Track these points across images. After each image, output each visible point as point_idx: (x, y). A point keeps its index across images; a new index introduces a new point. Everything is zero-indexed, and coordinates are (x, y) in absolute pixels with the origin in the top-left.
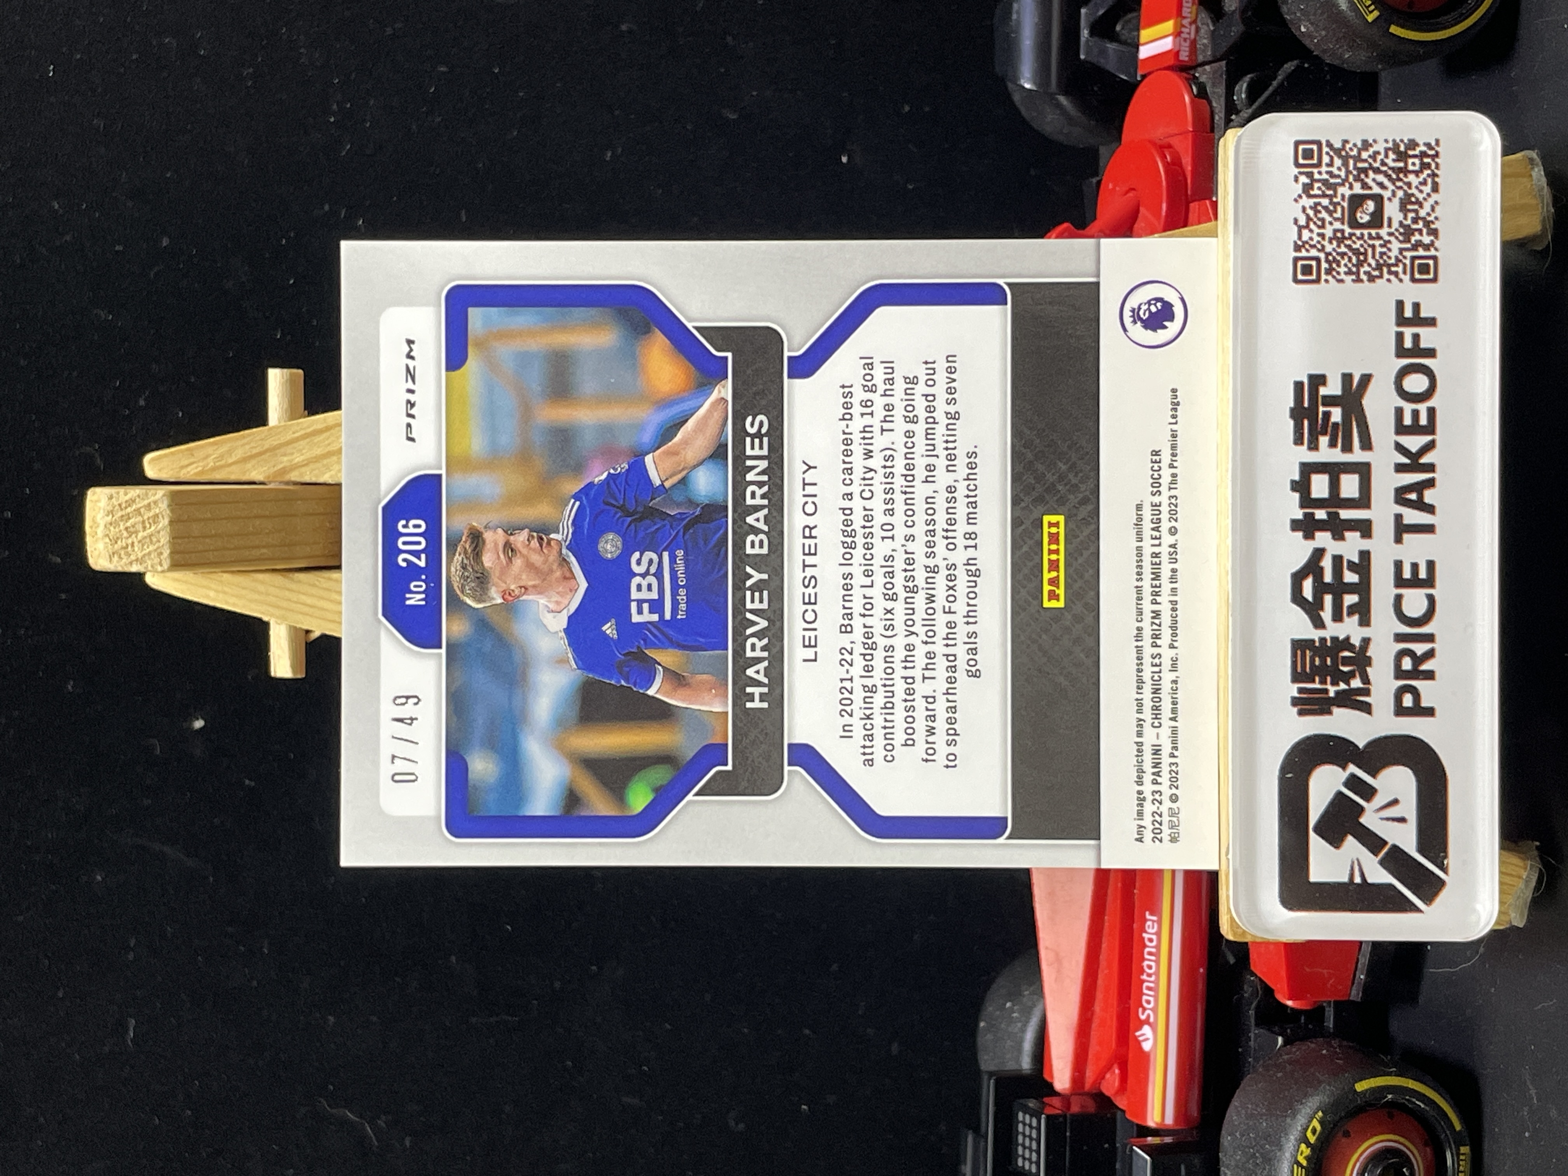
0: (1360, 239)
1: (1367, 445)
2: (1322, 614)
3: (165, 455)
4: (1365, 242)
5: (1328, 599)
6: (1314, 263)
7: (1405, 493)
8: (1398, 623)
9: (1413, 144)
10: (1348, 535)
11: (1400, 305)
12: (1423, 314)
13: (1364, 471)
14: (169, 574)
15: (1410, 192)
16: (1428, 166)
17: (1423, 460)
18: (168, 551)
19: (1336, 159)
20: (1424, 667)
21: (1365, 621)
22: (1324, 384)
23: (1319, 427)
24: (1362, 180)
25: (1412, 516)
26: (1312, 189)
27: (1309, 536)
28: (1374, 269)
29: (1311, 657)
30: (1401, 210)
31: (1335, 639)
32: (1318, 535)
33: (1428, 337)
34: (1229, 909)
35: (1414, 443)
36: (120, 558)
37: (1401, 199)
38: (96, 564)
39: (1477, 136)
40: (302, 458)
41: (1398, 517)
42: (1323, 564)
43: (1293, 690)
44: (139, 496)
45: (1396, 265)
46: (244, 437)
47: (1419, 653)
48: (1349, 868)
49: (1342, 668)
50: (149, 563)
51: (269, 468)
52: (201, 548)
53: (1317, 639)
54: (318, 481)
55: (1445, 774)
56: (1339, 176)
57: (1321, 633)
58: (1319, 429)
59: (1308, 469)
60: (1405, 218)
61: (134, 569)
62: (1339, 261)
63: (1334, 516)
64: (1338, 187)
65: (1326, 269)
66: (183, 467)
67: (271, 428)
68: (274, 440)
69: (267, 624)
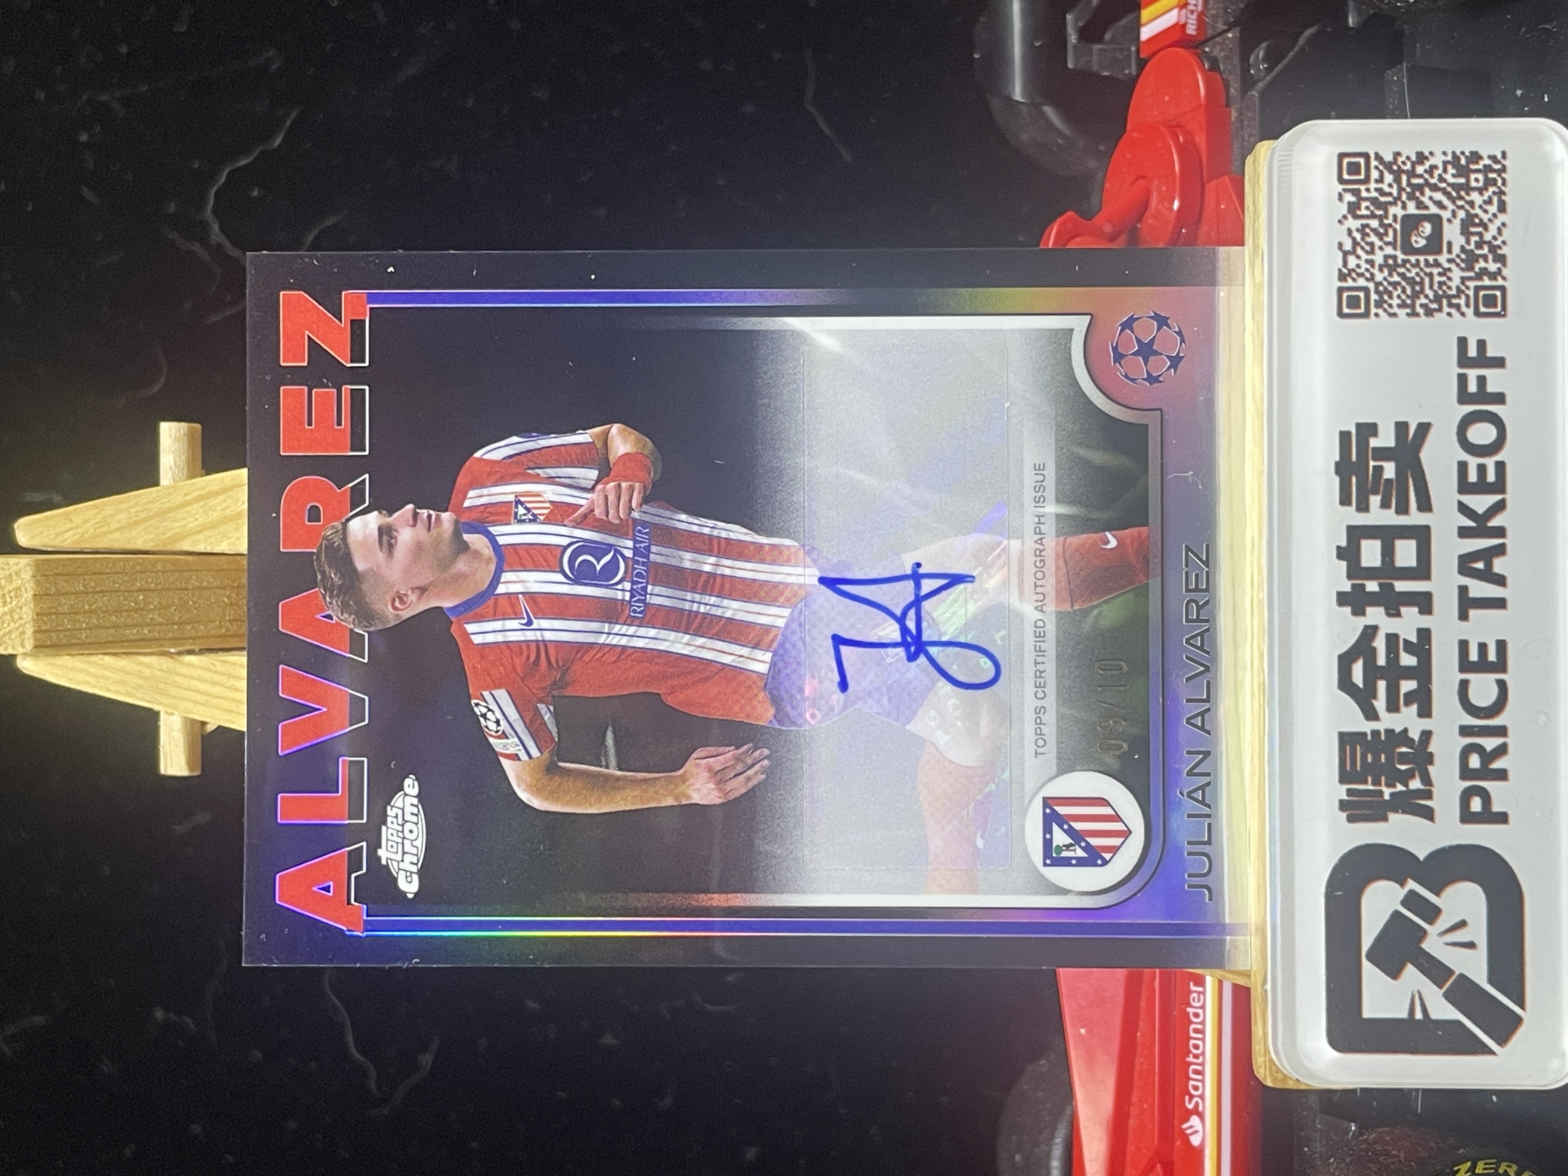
0: (1415, 267)
1: (1425, 505)
2: (1374, 702)
3: (40, 520)
4: (1422, 270)
5: (1382, 685)
6: (1362, 295)
7: (1470, 562)
8: (1464, 713)
9: (1475, 157)
10: (1404, 610)
11: (1462, 342)
12: (1490, 353)
13: (1422, 535)
14: (38, 657)
15: (1473, 212)
16: (1494, 182)
17: (1493, 523)
18: (31, 630)
19: (1386, 174)
20: (1496, 765)
21: (1425, 712)
22: (1375, 434)
23: (1370, 484)
24: (1418, 198)
25: (1479, 589)
26: (1359, 209)
27: (1359, 611)
28: (1431, 301)
29: (1362, 754)
30: (1462, 233)
31: (1389, 732)
32: (1369, 610)
33: (1495, 380)
34: (1266, 1050)
35: (1480, 503)
37: (1462, 220)
39: (1548, 147)
40: (194, 524)
41: (1463, 590)
42: (1375, 644)
43: (1342, 792)
45: (1458, 297)
46: (130, 499)
47: (1489, 748)
48: (1409, 1002)
49: (1398, 766)
50: (10, 643)
51: (157, 536)
52: (71, 626)
53: (1369, 733)
56: (1390, 194)
57: (1374, 725)
58: (1369, 488)
60: (1468, 242)
62: (1391, 292)
63: (1388, 589)
64: (1389, 207)
65: (1375, 301)
66: (58, 535)
67: (158, 490)
68: (163, 503)
69: (157, 715)
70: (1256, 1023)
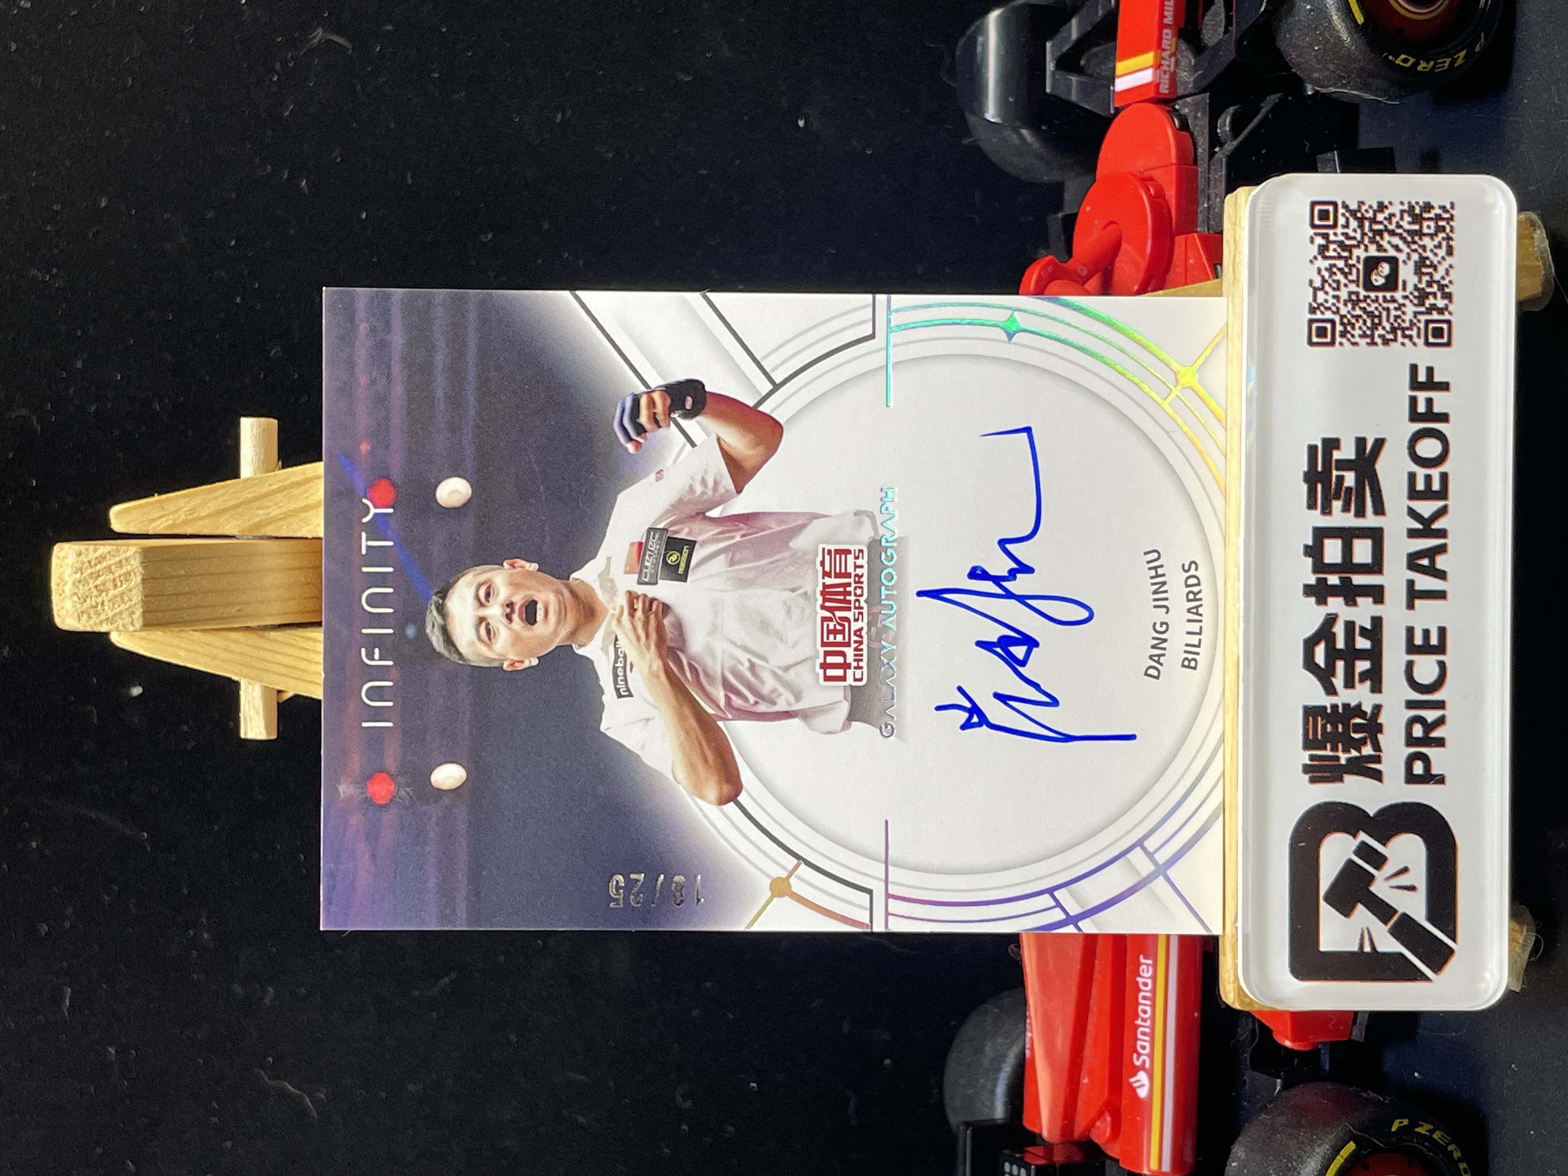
0: (1376, 301)
1: (1379, 510)
2: (1334, 680)
3: (134, 508)
4: (1380, 305)
5: (1340, 665)
6: (1329, 326)
7: (1417, 559)
8: (1409, 690)
9: (1428, 207)
10: (1360, 600)
11: (1414, 368)
12: (1437, 379)
13: (1376, 535)
14: (144, 634)
15: (1424, 255)
16: (1443, 229)
17: (1435, 526)
18: (141, 610)
19: (1351, 220)
20: (1435, 734)
21: (1377, 688)
22: (1338, 448)
23: (1333, 491)
24: (1377, 243)
25: (1424, 582)
26: (1328, 250)
27: (1322, 601)
28: (1388, 332)
29: (1322, 725)
30: (1416, 273)
31: (1346, 706)
32: (1330, 600)
33: (1441, 402)
34: (1236, 978)
35: (1426, 508)
36: (89, 617)
37: (1416, 262)
38: (63, 622)
39: (1490, 199)
40: (278, 512)
41: (1411, 583)
42: (1335, 630)
43: (1305, 757)
44: (109, 553)
45: (1411, 329)
46: (217, 489)
47: (1430, 720)
48: (1359, 937)
49: (1353, 735)
50: (120, 622)
51: (243, 522)
52: (174, 606)
53: (1328, 706)
54: (295, 536)
56: (1354, 238)
57: (1333, 700)
58: (1332, 494)
59: (1321, 534)
60: (1420, 281)
61: (103, 629)
62: (1353, 324)
63: (1346, 582)
64: (1353, 249)
65: (1340, 331)
66: (152, 520)
67: (246, 480)
68: (249, 493)
69: (237, 684)
70: (1225, 955)
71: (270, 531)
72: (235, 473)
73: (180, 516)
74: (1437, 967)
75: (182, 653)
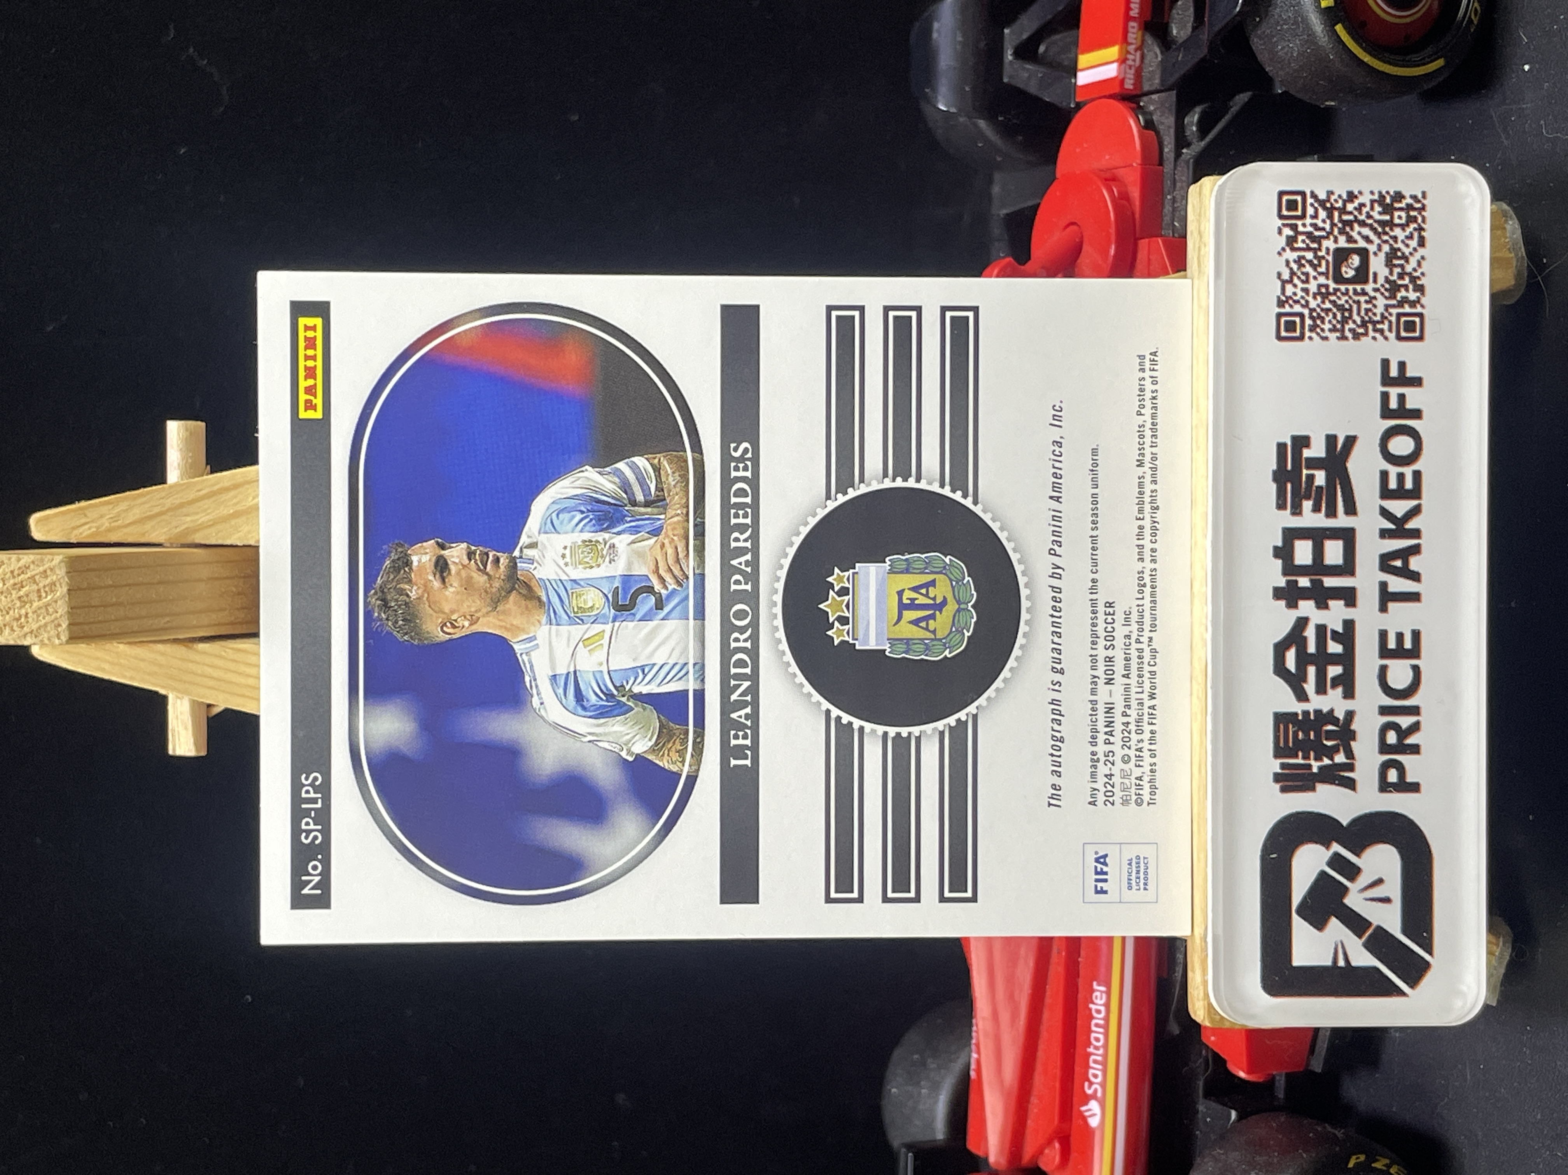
0: (1345, 295)
1: (1351, 509)
2: (1305, 686)
3: (56, 515)
4: (1350, 297)
5: (1312, 670)
6: (1298, 320)
7: (1390, 560)
8: (1383, 695)
9: (1399, 196)
10: (1331, 603)
11: (1385, 363)
12: (1409, 374)
13: (1348, 536)
15: (1396, 246)
16: (1415, 219)
17: (1410, 525)
18: (66, 623)
19: (1320, 210)
20: (1410, 741)
21: (1349, 694)
22: (1308, 446)
23: (1303, 490)
24: (1347, 233)
25: (1397, 584)
26: (1296, 242)
27: (1292, 604)
28: (1358, 326)
29: (1294, 732)
30: (1387, 265)
31: (1318, 712)
32: (1301, 603)
33: (1414, 398)
34: (1206, 995)
35: (1399, 508)
36: (12, 630)
37: (1387, 254)
39: (1463, 188)
40: (207, 518)
41: (1383, 585)
42: (1306, 634)
43: (1276, 766)
44: (33, 562)
45: (1382, 322)
46: (143, 495)
47: (1404, 726)
48: (1332, 951)
49: (1325, 742)
50: (45, 635)
51: (169, 529)
52: (101, 618)
53: (1300, 712)
54: (225, 543)
55: (1430, 851)
56: (1323, 229)
57: (1305, 706)
58: (1302, 493)
60: (1391, 273)
61: (25, 642)
62: (1323, 318)
63: (1317, 585)
64: (1322, 240)
65: (1309, 325)
66: (74, 528)
67: (171, 487)
68: (176, 499)
69: (164, 698)
70: (1193, 971)
71: (199, 538)
72: (161, 479)
73: (102, 525)
74: (1413, 980)
75: (107, 666)
